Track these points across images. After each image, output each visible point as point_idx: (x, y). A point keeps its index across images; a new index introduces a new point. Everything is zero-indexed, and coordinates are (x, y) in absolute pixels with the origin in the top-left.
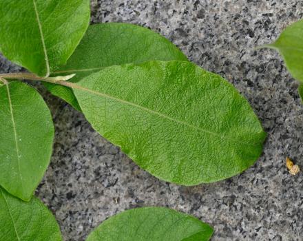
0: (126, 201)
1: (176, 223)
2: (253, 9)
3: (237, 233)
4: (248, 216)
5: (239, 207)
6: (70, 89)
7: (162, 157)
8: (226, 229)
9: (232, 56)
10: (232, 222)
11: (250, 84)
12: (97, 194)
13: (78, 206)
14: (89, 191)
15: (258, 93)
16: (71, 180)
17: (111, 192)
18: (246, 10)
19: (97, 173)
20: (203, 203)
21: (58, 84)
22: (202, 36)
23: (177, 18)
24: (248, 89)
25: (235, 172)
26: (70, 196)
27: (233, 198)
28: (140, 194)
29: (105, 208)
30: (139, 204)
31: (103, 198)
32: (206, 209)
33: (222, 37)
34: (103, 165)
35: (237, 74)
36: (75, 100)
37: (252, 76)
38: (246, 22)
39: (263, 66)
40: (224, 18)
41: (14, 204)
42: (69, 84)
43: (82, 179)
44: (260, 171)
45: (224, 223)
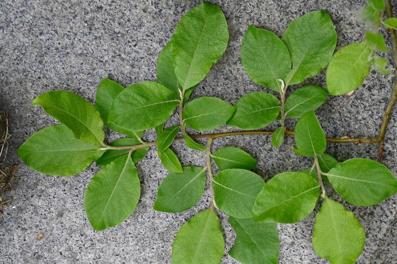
0: (239, 66)
1: (248, 42)
2: (149, 10)
3: (252, 15)
4: (244, 10)
5: (240, 14)
6: (186, 91)
7: (216, 48)
8: (251, 20)
9: (171, 19)
10: (247, 17)
11: (183, 10)
12: (236, 79)
13: (242, 88)
14: (234, 82)
15: (188, 6)
16: (230, 91)
17: (235, 72)
18: (150, 13)
19: (226, 79)
20: (239, 30)
21: (184, 96)
22: (162, 33)
23: (154, 44)
24: (186, 11)
25: (223, 15)
26: (237, 91)
27: (236, 17)
28: (235, 60)
29: (242, 75)
30: (240, 59)
31: (238, 76)
32: (241, 29)
33: (162, 23)
34: (222, 77)
35: (179, 16)
36: (191, 88)
37: (180, 10)
38: (156, 13)
39: (176, 5)
40: (154, 23)
41: (237, 114)
42: (184, 91)
43: (229, 86)
44: (223, 5)
45: (247, 20)
